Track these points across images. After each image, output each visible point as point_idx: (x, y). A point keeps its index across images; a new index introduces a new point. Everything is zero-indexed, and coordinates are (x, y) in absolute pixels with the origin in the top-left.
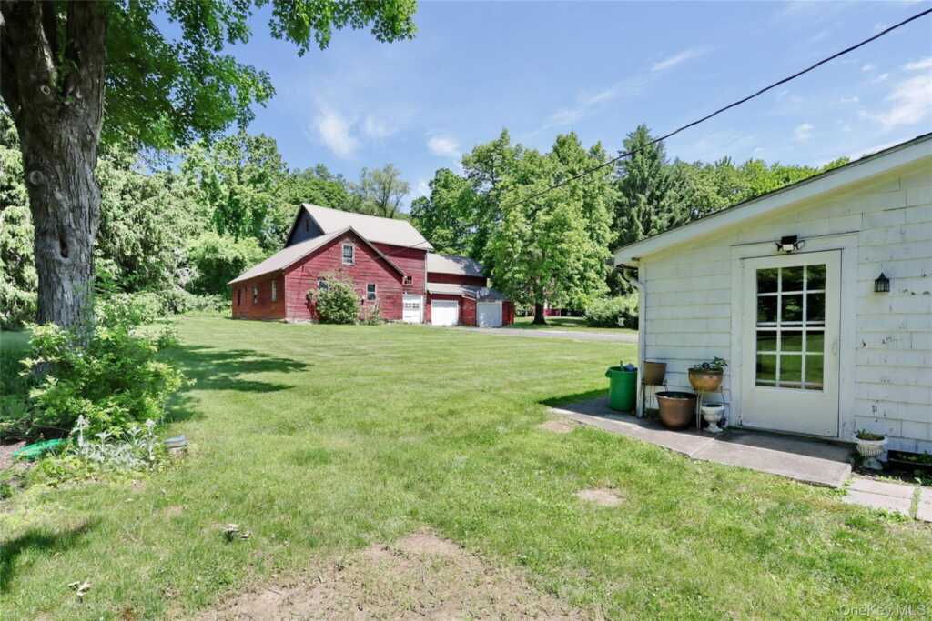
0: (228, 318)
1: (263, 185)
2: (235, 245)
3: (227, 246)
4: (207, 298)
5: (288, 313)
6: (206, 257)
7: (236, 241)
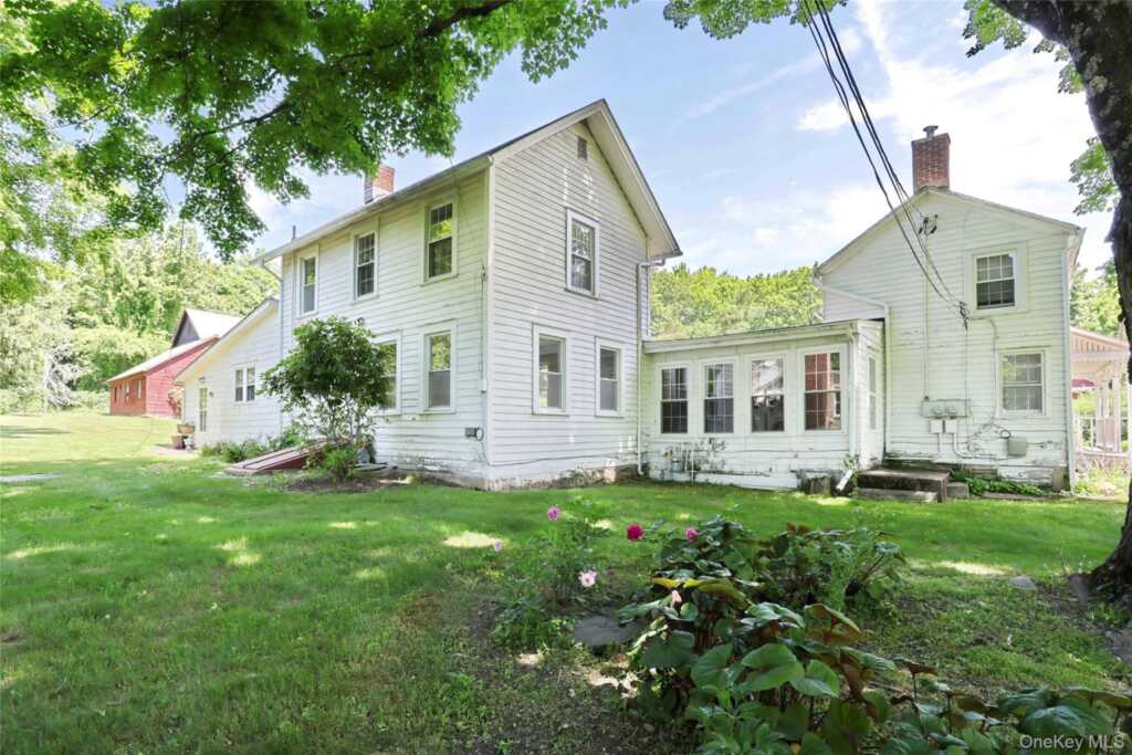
0: (106, 414)
1: (176, 276)
2: (139, 340)
3: (127, 340)
4: (101, 394)
5: (148, 409)
6: (102, 351)
7: (139, 335)
